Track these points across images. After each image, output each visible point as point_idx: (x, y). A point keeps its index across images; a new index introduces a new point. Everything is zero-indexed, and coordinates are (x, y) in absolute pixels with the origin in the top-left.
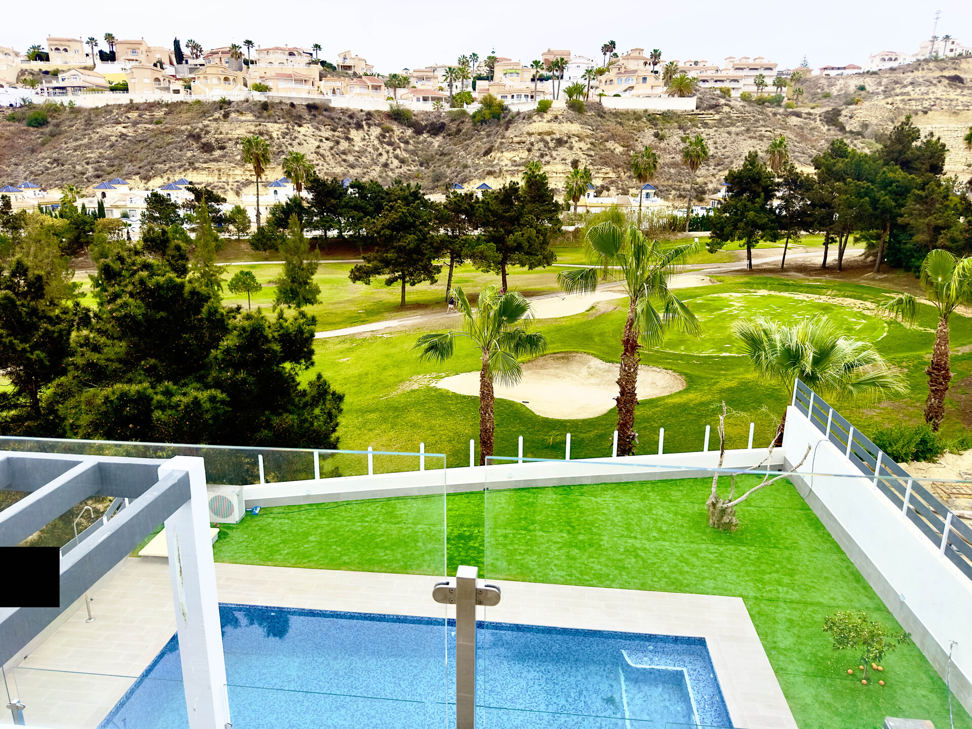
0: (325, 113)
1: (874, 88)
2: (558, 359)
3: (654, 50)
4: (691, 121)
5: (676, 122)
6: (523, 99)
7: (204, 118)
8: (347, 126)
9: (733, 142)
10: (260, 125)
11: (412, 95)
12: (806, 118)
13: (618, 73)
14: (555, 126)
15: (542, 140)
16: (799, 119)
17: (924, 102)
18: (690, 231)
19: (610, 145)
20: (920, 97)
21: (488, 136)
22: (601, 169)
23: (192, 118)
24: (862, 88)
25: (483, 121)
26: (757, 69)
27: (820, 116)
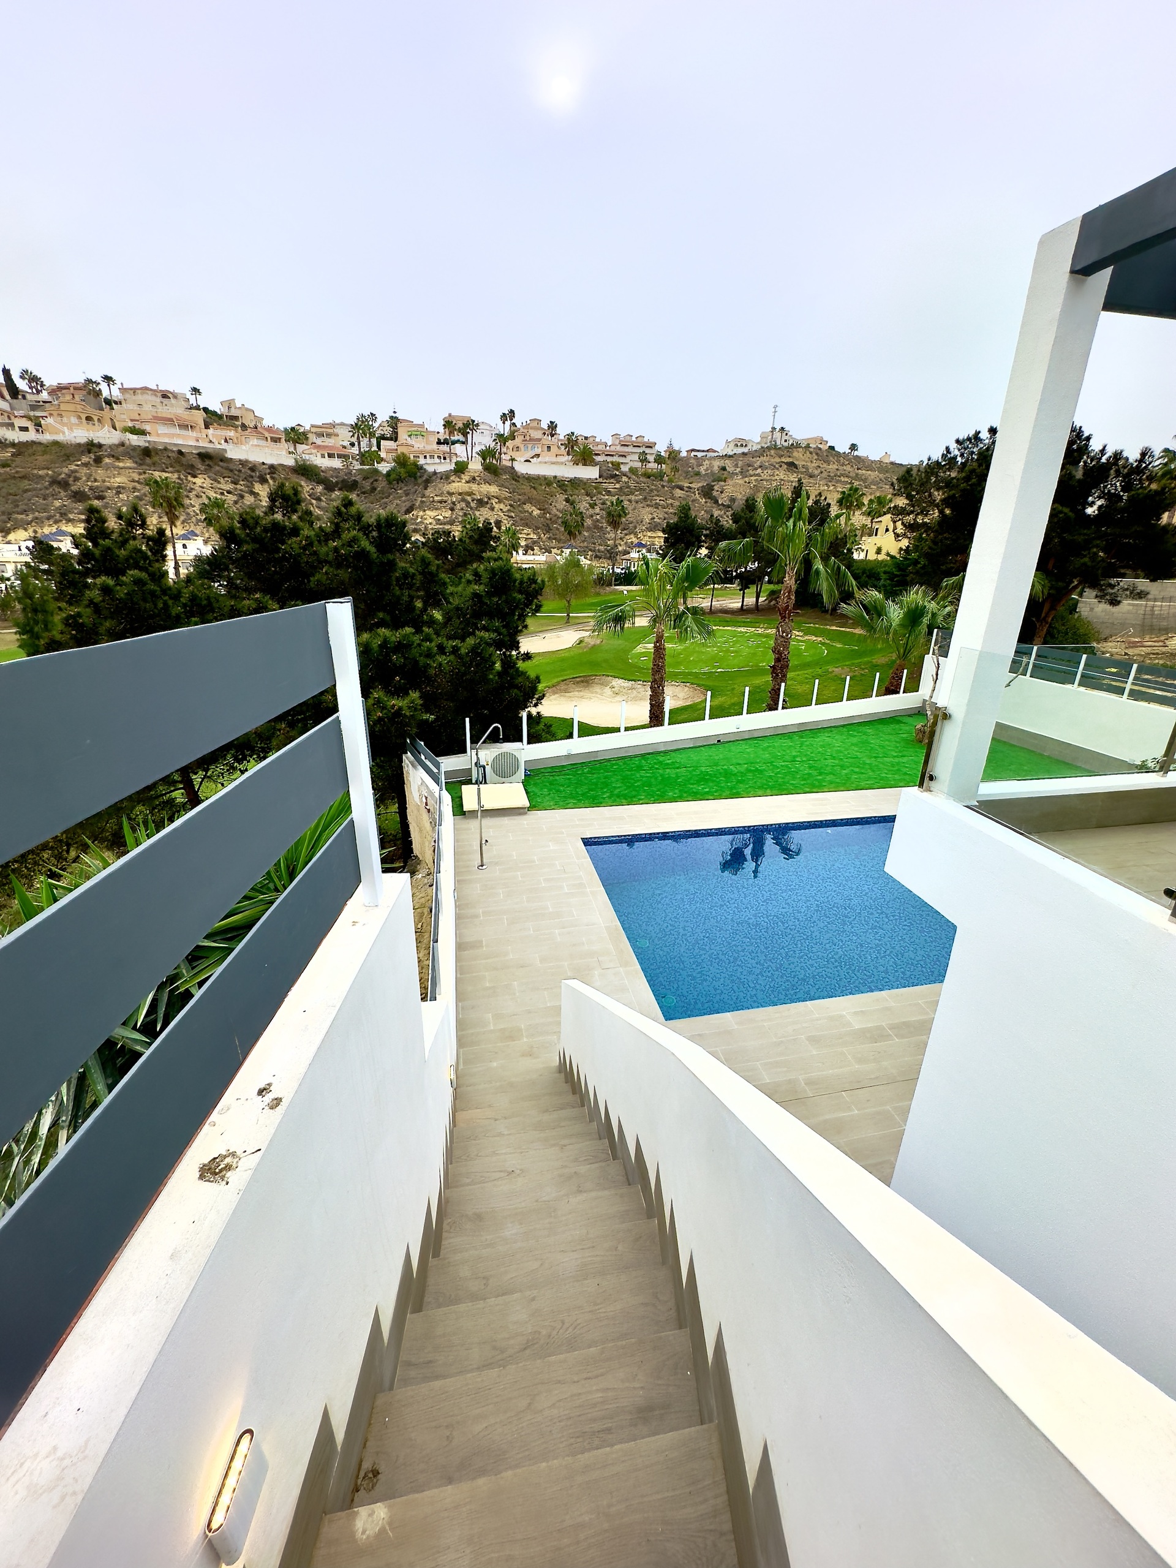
0: (221, 464)
1: (733, 469)
2: (578, 682)
3: (551, 422)
4: (596, 488)
5: (583, 489)
6: (437, 460)
7: (68, 462)
8: (249, 479)
9: (634, 509)
10: (145, 473)
11: (316, 451)
12: (687, 492)
13: (523, 441)
14: (474, 487)
15: (463, 500)
16: (683, 492)
17: (773, 482)
18: (615, 585)
19: (528, 507)
20: (768, 478)
21: (407, 495)
22: (523, 530)
23: (53, 462)
24: (724, 469)
25: (400, 480)
26: (639, 447)
27: (698, 490)
